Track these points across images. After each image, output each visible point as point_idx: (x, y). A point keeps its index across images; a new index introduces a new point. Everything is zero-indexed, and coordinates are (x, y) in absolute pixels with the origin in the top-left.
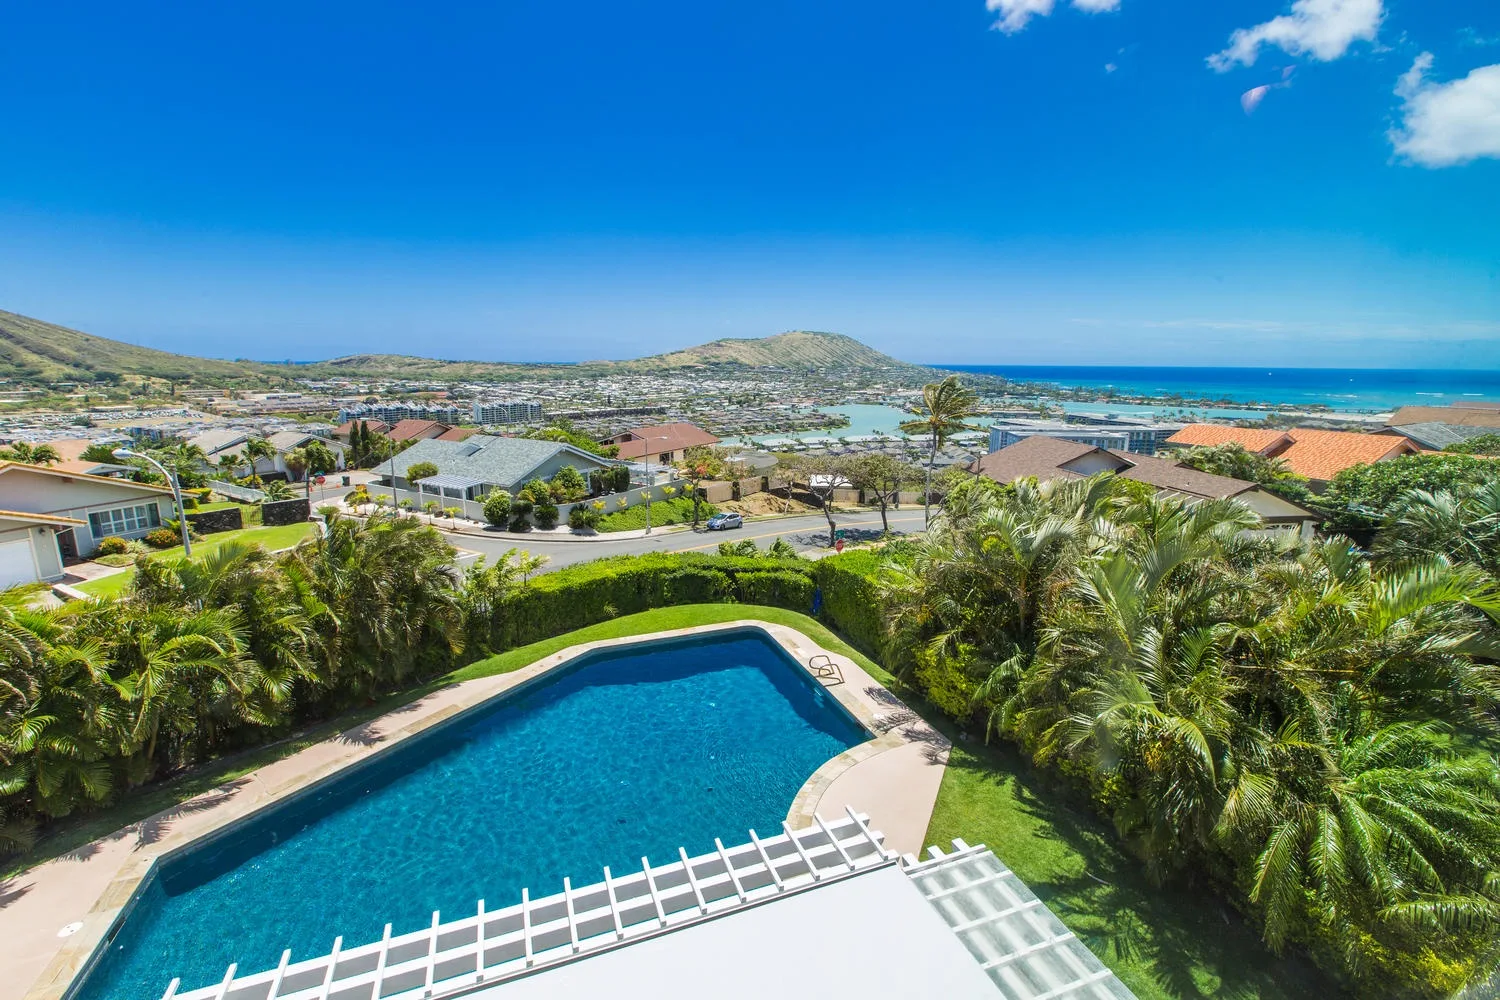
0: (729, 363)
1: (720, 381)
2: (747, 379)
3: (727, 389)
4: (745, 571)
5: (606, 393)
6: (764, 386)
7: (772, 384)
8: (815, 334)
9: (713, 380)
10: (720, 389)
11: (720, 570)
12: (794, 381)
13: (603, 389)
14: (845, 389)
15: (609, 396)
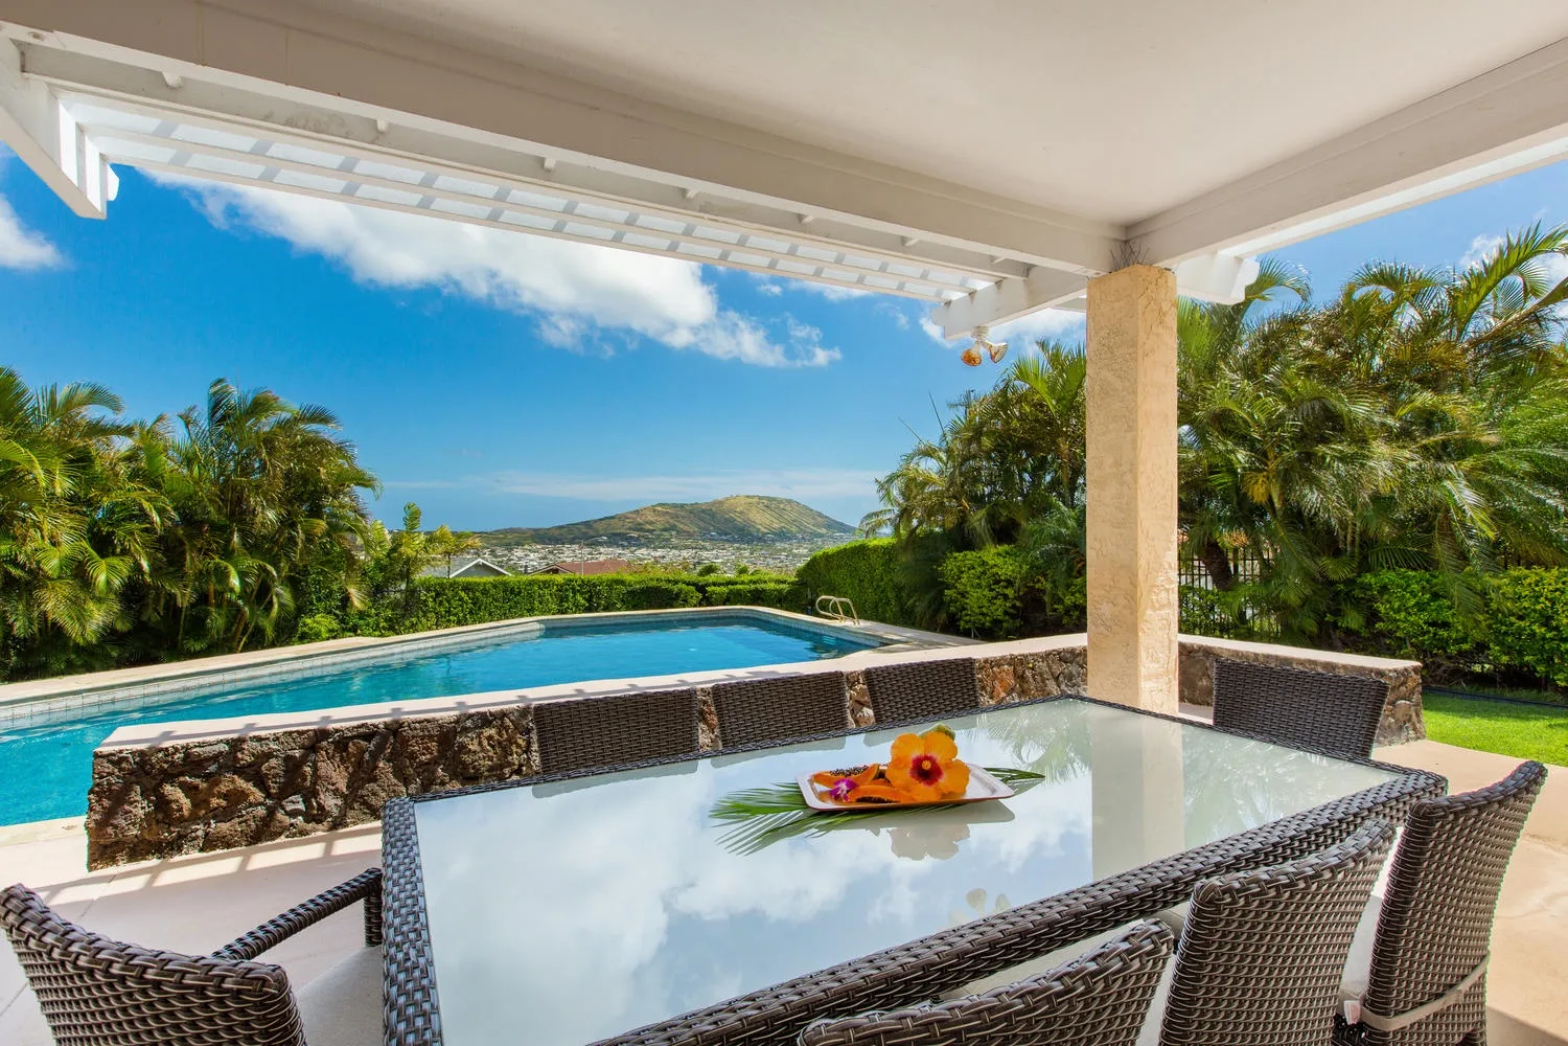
0: (665, 530)
1: (655, 549)
2: (686, 547)
3: (664, 557)
4: (714, 584)
5: (523, 563)
6: (705, 554)
7: (715, 552)
8: (760, 498)
9: (648, 547)
10: (655, 558)
11: (688, 584)
12: (738, 548)
13: (520, 559)
14: (795, 556)
15: (526, 566)
